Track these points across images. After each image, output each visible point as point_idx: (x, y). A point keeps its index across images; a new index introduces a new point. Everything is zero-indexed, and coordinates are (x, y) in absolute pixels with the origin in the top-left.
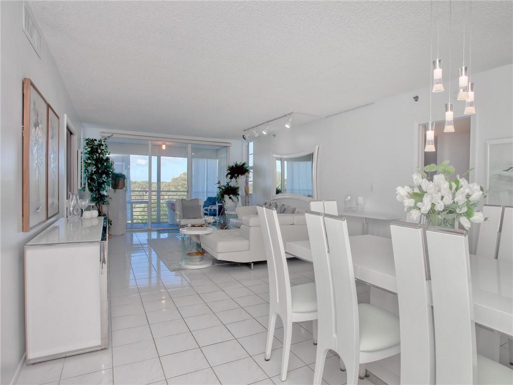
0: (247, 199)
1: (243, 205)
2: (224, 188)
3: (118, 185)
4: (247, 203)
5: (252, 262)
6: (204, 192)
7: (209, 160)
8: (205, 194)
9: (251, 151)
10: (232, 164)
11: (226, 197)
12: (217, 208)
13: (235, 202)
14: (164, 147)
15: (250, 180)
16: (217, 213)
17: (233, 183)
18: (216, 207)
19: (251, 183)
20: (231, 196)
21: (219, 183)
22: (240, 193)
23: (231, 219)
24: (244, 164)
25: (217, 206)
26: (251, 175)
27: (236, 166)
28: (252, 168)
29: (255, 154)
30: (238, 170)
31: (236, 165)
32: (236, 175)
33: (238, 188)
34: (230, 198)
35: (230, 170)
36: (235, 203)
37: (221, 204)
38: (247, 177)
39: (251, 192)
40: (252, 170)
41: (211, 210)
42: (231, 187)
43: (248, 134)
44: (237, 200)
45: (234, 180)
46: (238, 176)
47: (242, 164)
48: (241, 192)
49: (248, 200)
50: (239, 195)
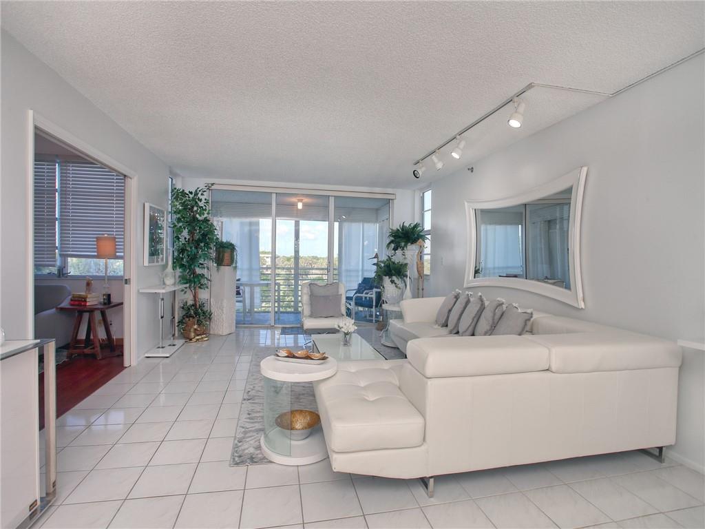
0: (421, 283)
1: (414, 297)
2: (383, 265)
3: (222, 261)
4: (421, 291)
5: (431, 477)
6: (358, 271)
7: (366, 225)
8: (360, 273)
9: (428, 204)
10: (396, 226)
11: (387, 280)
12: (374, 296)
13: (400, 288)
14: (300, 206)
15: (425, 253)
16: (374, 304)
17: (398, 257)
18: (372, 294)
19: (427, 258)
20: (394, 278)
21: (376, 256)
22: (408, 273)
23: (391, 321)
24: (416, 226)
25: (374, 294)
26: (428, 243)
27: (402, 229)
28: (429, 232)
29: (434, 210)
30: (407, 236)
31: (403, 227)
32: (403, 244)
33: (406, 264)
34: (392, 282)
35: (393, 236)
36: (400, 291)
37: (379, 290)
38: (421, 247)
39: (427, 271)
40: (429, 237)
41: (366, 298)
42: (394, 263)
43: (423, 169)
44: (403, 285)
45: (399, 252)
46: (406, 245)
47: (412, 226)
48: (411, 272)
49: (423, 286)
50: (407, 276)
